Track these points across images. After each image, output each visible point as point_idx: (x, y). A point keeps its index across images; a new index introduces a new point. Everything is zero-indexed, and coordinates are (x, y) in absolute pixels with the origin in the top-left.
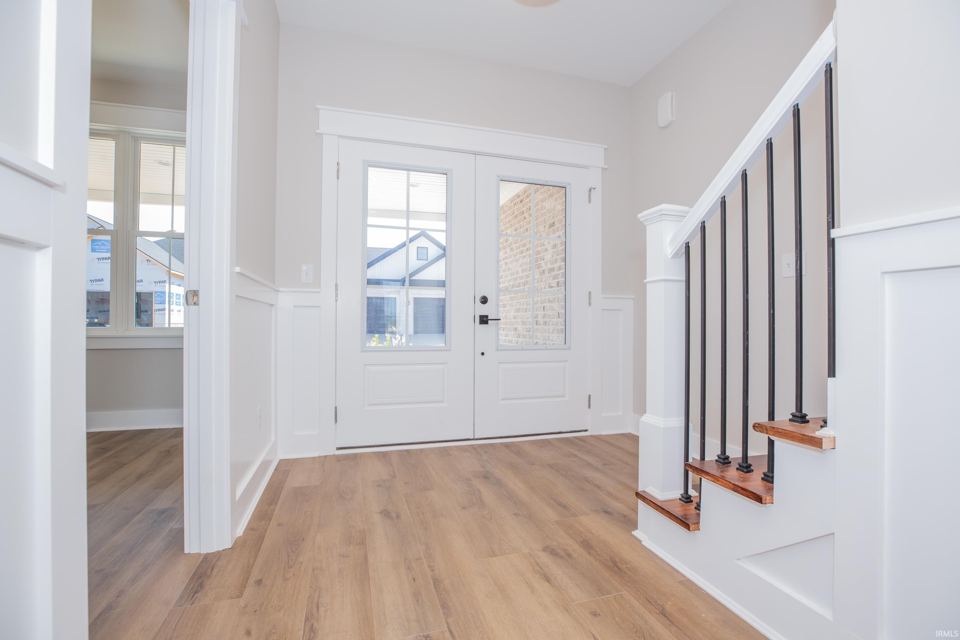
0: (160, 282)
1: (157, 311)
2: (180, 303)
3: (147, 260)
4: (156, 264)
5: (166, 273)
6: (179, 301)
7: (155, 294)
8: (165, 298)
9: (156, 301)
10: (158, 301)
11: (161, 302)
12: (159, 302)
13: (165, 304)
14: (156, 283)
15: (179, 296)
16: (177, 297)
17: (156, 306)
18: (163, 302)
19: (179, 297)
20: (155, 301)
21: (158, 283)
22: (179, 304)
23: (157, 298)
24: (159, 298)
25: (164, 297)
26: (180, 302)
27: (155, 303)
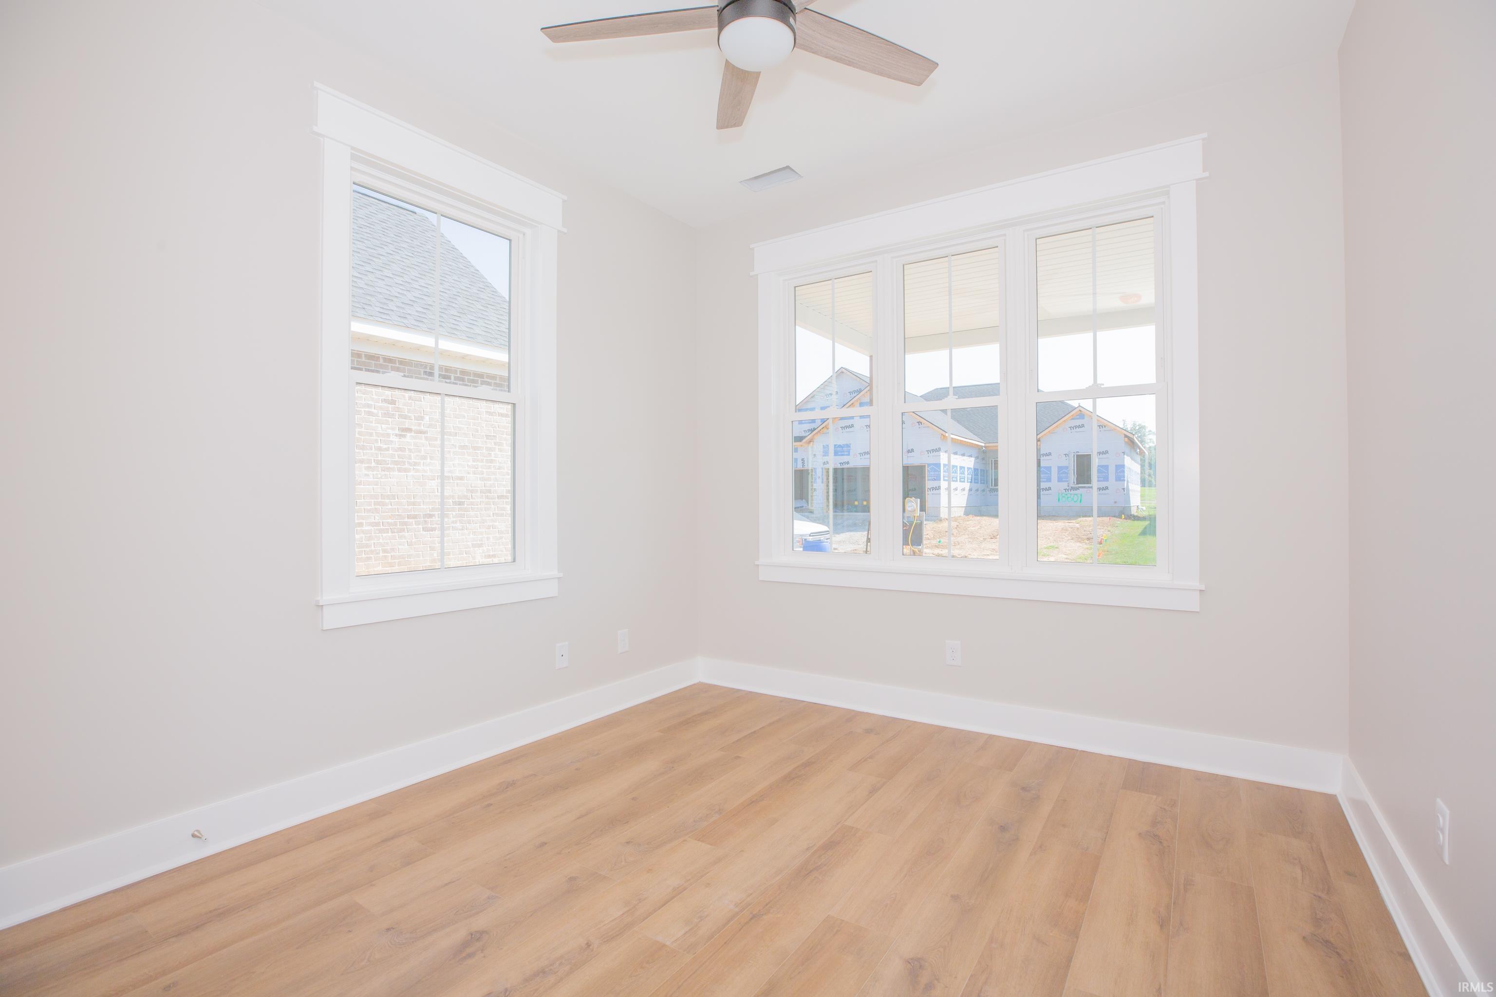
0: (933, 451)
1: (930, 490)
2: (957, 478)
3: (918, 422)
4: (928, 427)
5: (941, 437)
6: (956, 475)
7: (928, 467)
8: (940, 471)
9: (930, 477)
10: (931, 477)
11: (935, 478)
12: (933, 478)
13: (940, 480)
14: (929, 452)
15: (955, 468)
16: (961, 471)
17: (929, 484)
18: (938, 478)
19: (955, 470)
20: (928, 477)
21: (932, 452)
22: (955, 479)
23: (931, 473)
24: (933, 473)
25: (938, 471)
26: (965, 477)
27: (928, 480)
